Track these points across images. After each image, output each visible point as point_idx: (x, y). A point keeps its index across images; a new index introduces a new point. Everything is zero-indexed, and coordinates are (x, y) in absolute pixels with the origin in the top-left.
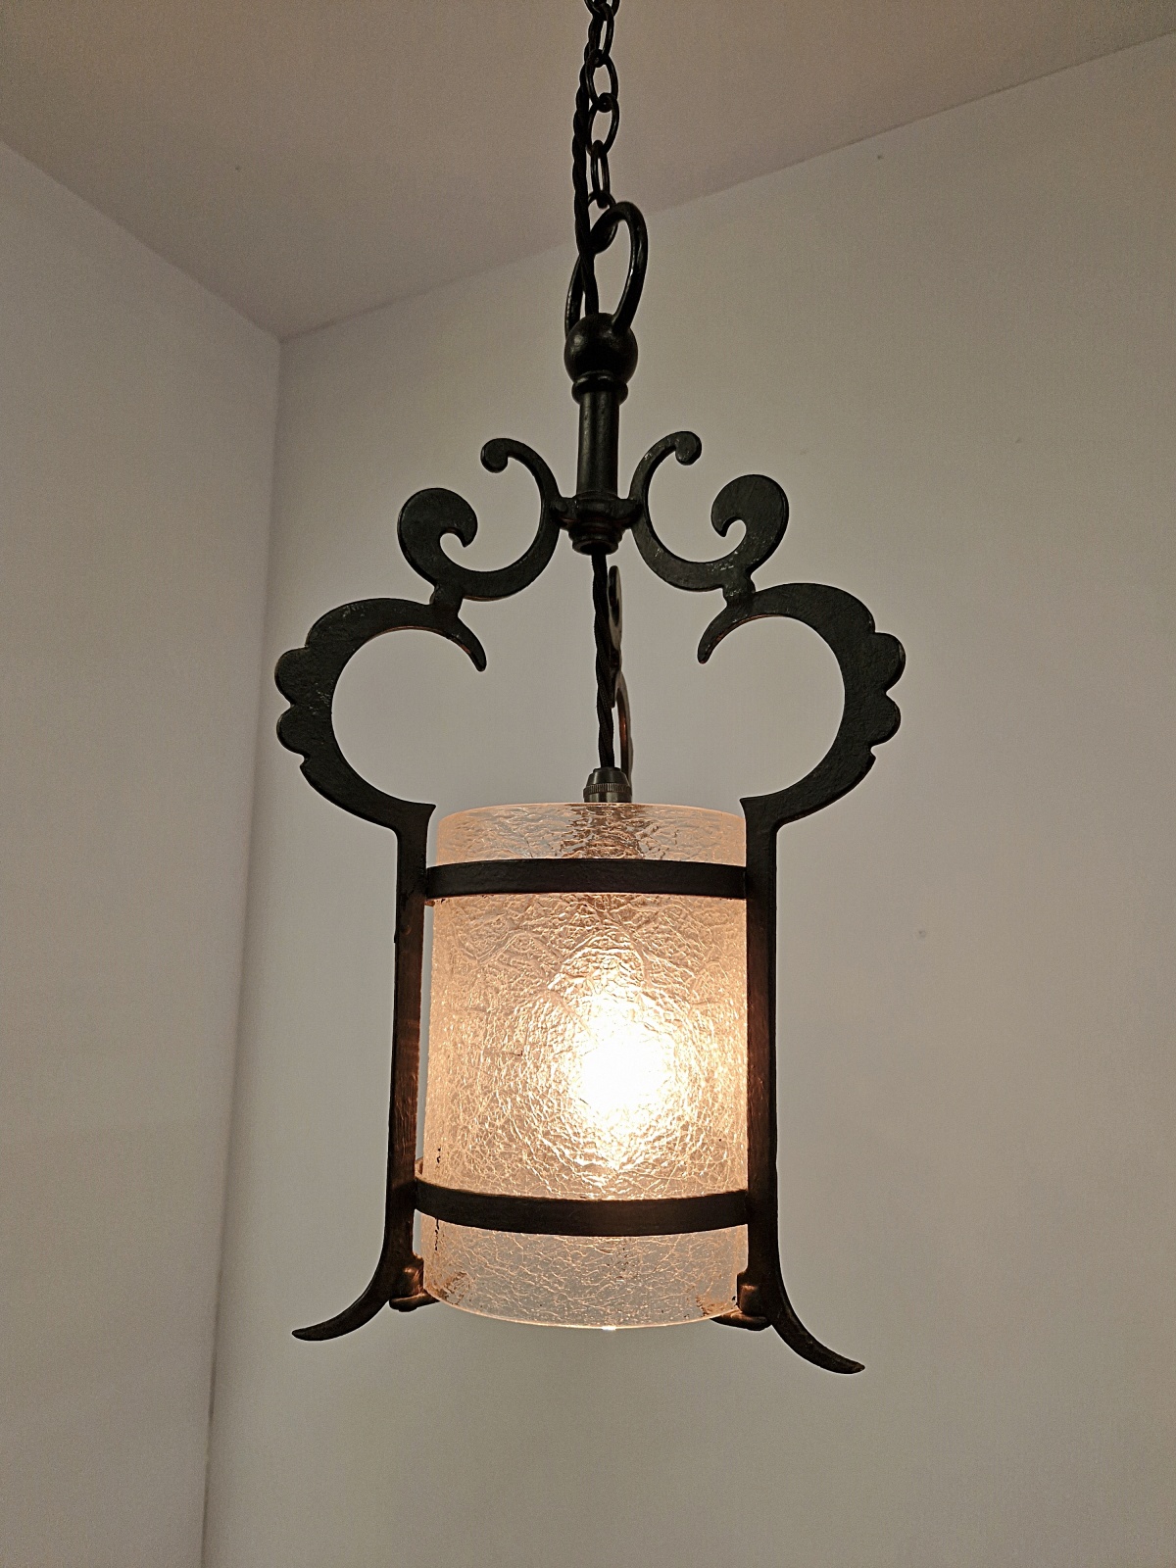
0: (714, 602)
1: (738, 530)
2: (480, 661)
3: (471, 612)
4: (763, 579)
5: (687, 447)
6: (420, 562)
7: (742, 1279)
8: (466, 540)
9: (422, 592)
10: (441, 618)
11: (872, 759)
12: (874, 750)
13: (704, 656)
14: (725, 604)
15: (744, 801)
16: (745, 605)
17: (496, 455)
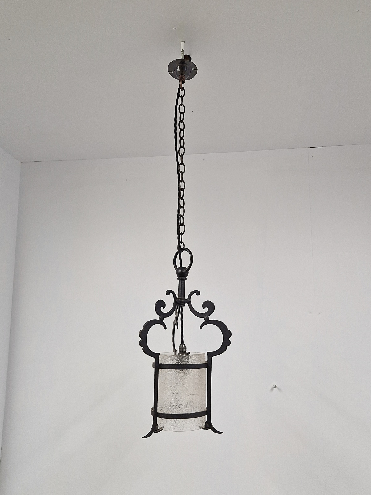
0: (203, 320)
1: (206, 309)
2: (166, 328)
3: (165, 320)
4: (211, 318)
5: (198, 293)
6: (158, 313)
7: (205, 423)
8: (164, 308)
9: (157, 317)
10: (161, 322)
11: (227, 348)
12: (227, 347)
13: (201, 329)
14: (204, 321)
15: (207, 353)
16: (207, 322)
17: (168, 293)
